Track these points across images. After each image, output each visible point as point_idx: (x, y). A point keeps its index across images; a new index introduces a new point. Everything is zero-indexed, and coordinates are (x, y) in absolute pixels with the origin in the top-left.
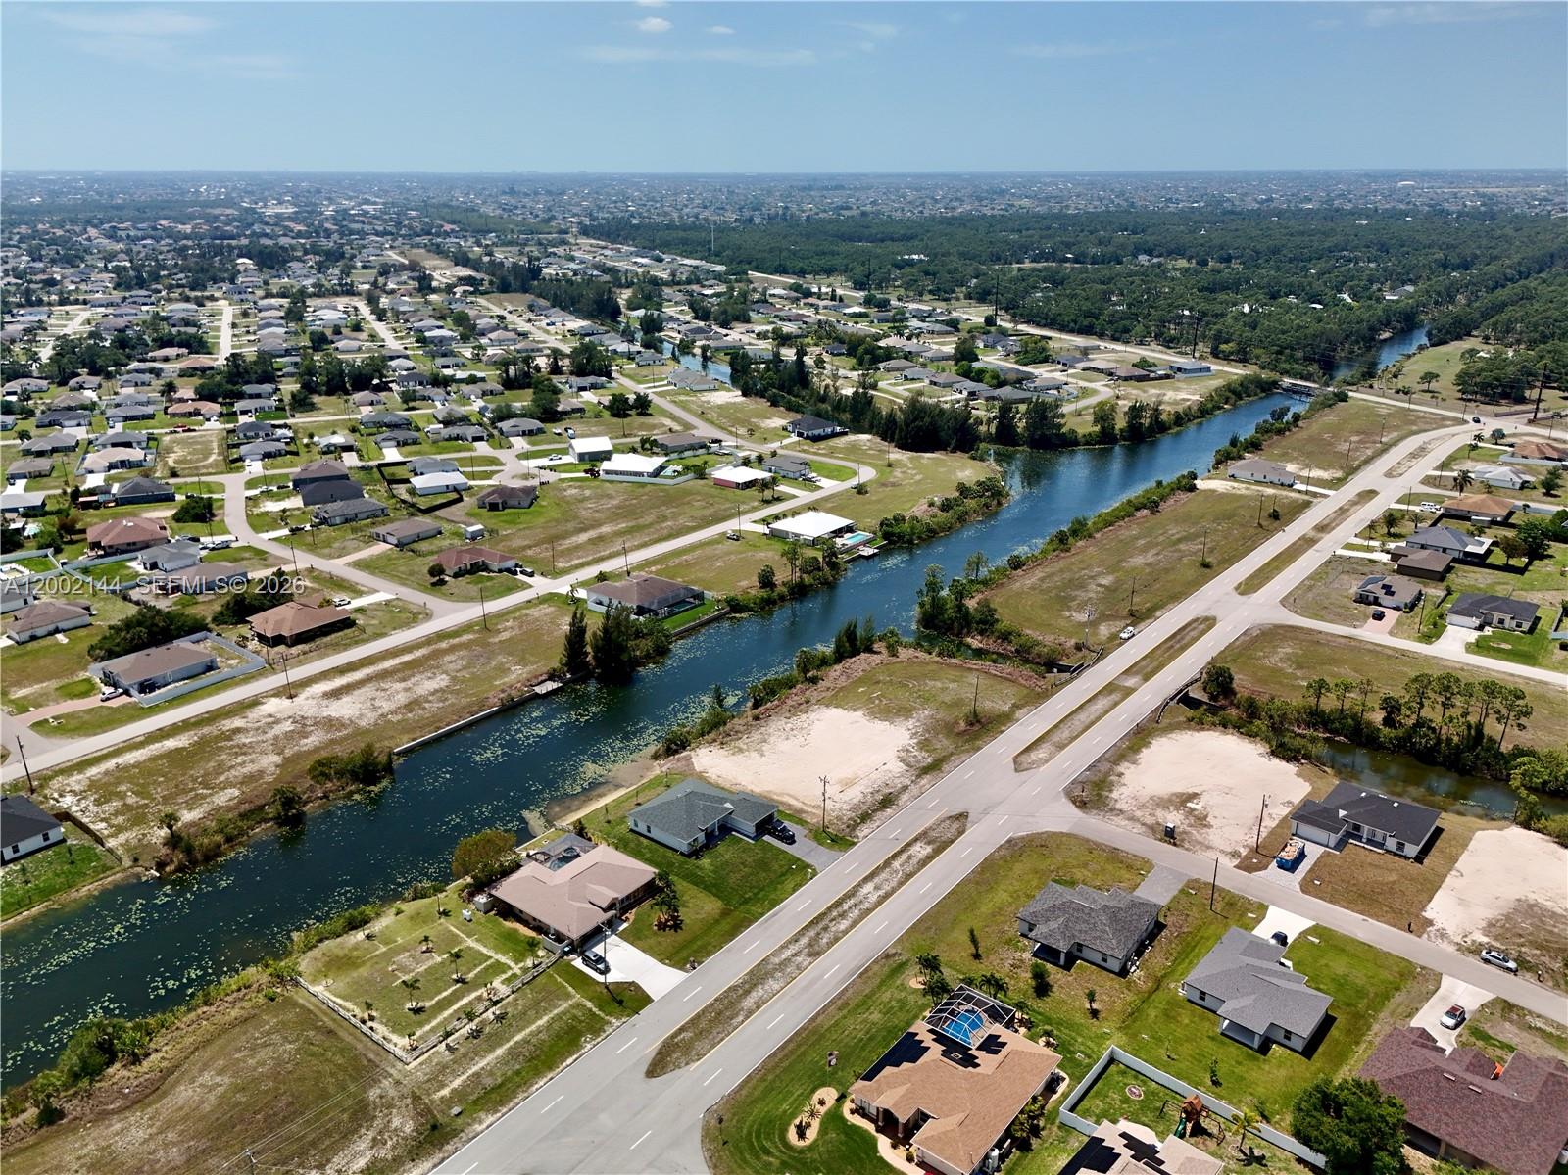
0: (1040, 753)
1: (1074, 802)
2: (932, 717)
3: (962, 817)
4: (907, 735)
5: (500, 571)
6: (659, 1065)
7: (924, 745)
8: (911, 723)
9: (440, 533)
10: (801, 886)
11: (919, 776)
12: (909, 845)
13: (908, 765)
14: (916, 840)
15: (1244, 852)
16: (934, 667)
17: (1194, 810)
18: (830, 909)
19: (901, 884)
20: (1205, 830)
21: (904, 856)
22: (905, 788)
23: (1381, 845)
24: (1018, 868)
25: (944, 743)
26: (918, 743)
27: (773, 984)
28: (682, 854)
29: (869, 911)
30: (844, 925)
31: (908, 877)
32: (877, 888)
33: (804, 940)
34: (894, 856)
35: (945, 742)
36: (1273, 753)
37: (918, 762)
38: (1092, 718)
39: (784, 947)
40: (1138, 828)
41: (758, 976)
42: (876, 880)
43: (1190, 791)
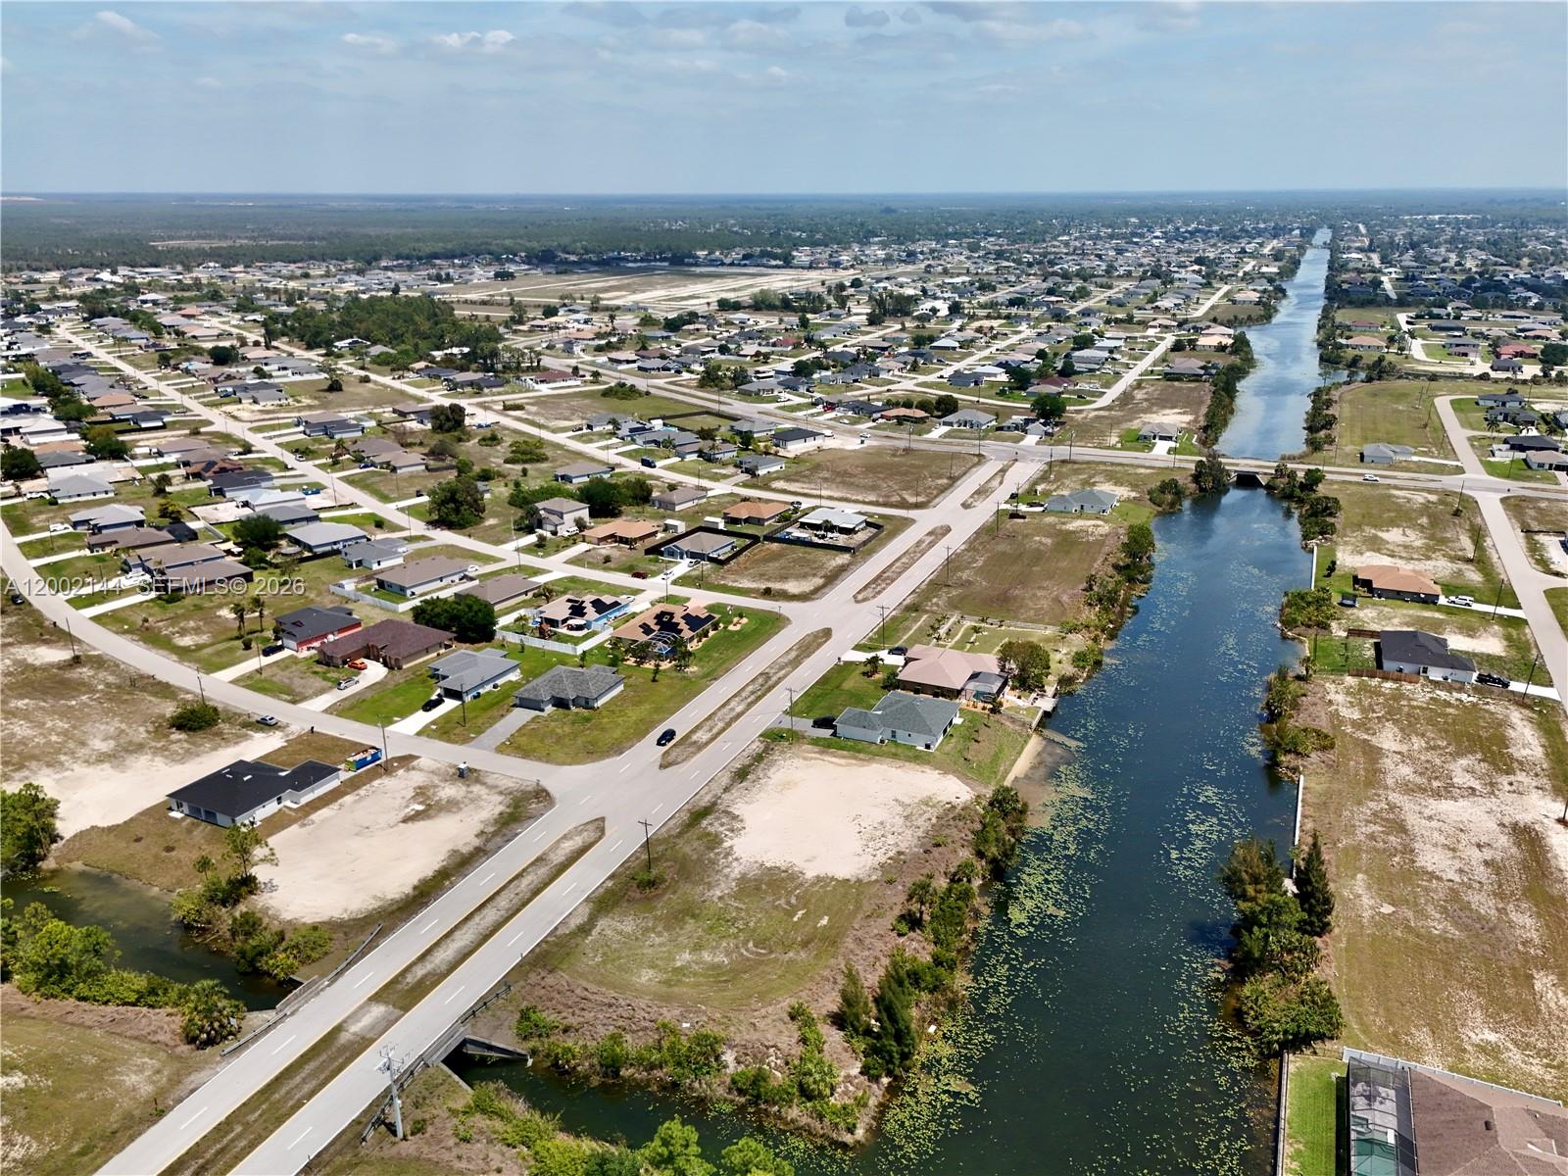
1: (548, 794)
2: (710, 886)
3: (665, 766)
4: (738, 852)
6: (827, 633)
7: (714, 841)
8: (736, 871)
11: (714, 804)
12: (713, 739)
13: (727, 813)
14: (707, 743)
15: (401, 772)
17: (420, 803)
18: (764, 695)
21: (715, 731)
22: (726, 790)
24: (617, 734)
25: (689, 848)
26: (722, 841)
29: (735, 696)
33: (774, 679)
34: (724, 730)
35: (687, 849)
37: (718, 819)
38: (477, 919)
40: (490, 780)
41: (796, 663)
42: (734, 714)
43: (410, 824)
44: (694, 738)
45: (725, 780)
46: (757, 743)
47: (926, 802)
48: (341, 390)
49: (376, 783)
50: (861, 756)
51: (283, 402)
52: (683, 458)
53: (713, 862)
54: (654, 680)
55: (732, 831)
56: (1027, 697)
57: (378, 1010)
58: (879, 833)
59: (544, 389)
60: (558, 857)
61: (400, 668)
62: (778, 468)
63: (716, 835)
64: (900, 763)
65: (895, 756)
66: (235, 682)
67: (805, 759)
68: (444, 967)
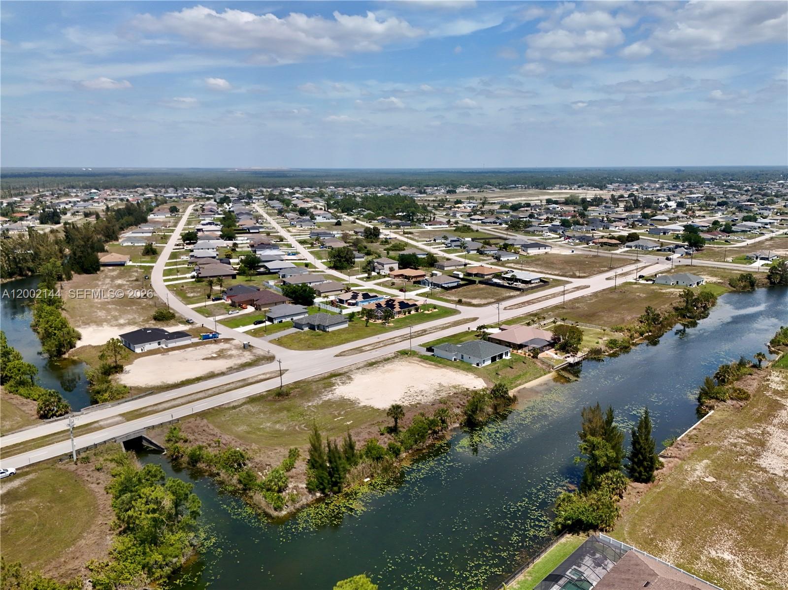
1: (274, 358)
2: (309, 401)
4: (337, 391)
6: (474, 319)
7: (330, 385)
11: (346, 372)
12: (372, 349)
13: (348, 376)
14: (366, 351)
15: (221, 343)
17: (217, 354)
18: (415, 337)
21: (377, 347)
22: (358, 368)
25: (316, 386)
26: (334, 386)
29: (400, 336)
33: (428, 332)
34: (381, 347)
35: (314, 387)
37: (342, 378)
38: (193, 396)
42: (392, 342)
43: (204, 360)
44: (363, 348)
45: (361, 365)
46: (392, 354)
47: (454, 387)
48: (341, 225)
49: (207, 346)
50: (440, 365)
51: (313, 227)
52: (468, 252)
53: (321, 393)
54: (366, 326)
55: (343, 383)
56: (562, 355)
57: (120, 418)
58: (415, 394)
59: (429, 228)
60: (250, 381)
61: (260, 310)
62: (514, 258)
63: (334, 384)
64: (458, 370)
65: (458, 367)
66: (192, 309)
67: (409, 362)
68: (161, 409)
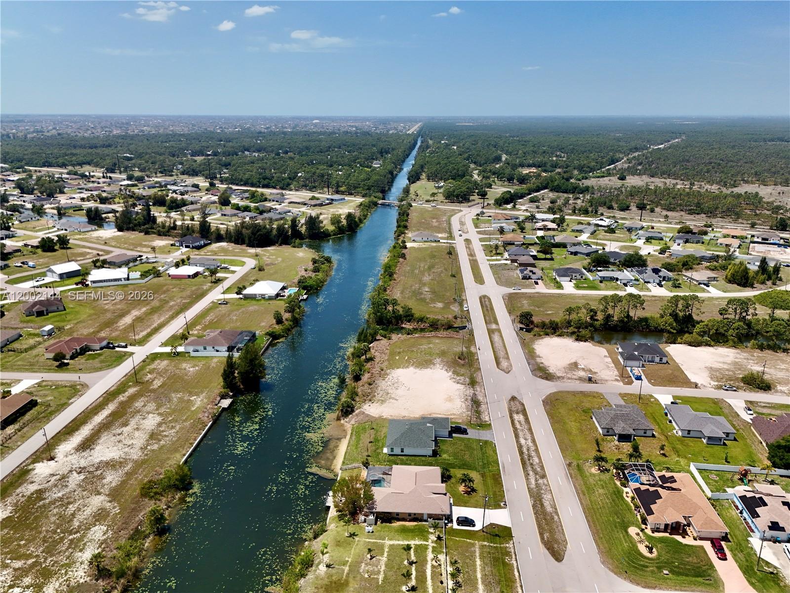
0: (504, 364)
3: (513, 398)
4: (444, 372)
5: (101, 349)
8: (438, 366)
9: (21, 336)
10: (496, 451)
16: (413, 340)
18: (521, 455)
19: (532, 433)
20: (597, 375)
21: (516, 422)
23: (653, 361)
24: (562, 411)
27: (546, 498)
28: (430, 456)
29: (537, 450)
30: (536, 460)
31: (530, 430)
32: (526, 439)
34: (513, 424)
36: (577, 340)
38: (501, 344)
39: (527, 479)
40: (577, 382)
41: (536, 496)
46: (487, 419)
47: (383, 402)
58: (395, 385)
63: (458, 375)
